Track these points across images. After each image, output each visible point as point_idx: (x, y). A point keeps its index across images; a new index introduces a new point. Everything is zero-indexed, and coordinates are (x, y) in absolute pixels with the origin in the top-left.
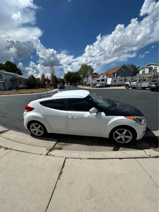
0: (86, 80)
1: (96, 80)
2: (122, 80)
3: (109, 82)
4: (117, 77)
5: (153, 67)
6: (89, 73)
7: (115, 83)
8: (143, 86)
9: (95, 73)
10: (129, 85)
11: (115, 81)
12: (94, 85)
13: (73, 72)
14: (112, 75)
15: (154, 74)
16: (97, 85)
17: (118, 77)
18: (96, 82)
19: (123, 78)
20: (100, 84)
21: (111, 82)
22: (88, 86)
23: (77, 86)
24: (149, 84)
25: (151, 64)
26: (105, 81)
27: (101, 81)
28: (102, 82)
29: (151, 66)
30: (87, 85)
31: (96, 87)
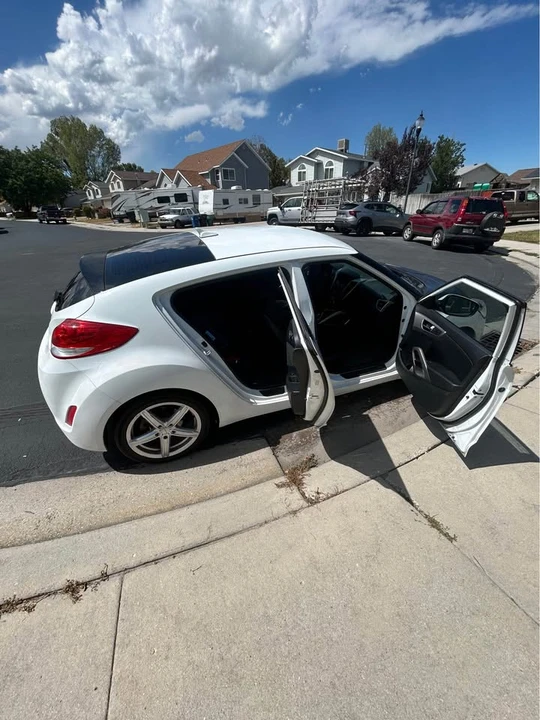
0: (95, 193)
1: (152, 196)
2: (246, 201)
3: (206, 205)
4: (227, 186)
5: (325, 160)
6: (100, 160)
7: (225, 211)
8: (319, 220)
9: (129, 165)
10: (279, 218)
11: (226, 202)
12: (152, 216)
13: (18, 151)
14: (209, 181)
15: (345, 184)
16: (167, 217)
17: (234, 188)
18: (156, 204)
19: (249, 194)
20: (174, 212)
21: (214, 204)
22: (121, 221)
23: (65, 222)
24: (339, 214)
25: (317, 153)
26: (190, 199)
27: (173, 200)
28: (180, 204)
29: (320, 158)
30: (115, 217)
31: (164, 226)
